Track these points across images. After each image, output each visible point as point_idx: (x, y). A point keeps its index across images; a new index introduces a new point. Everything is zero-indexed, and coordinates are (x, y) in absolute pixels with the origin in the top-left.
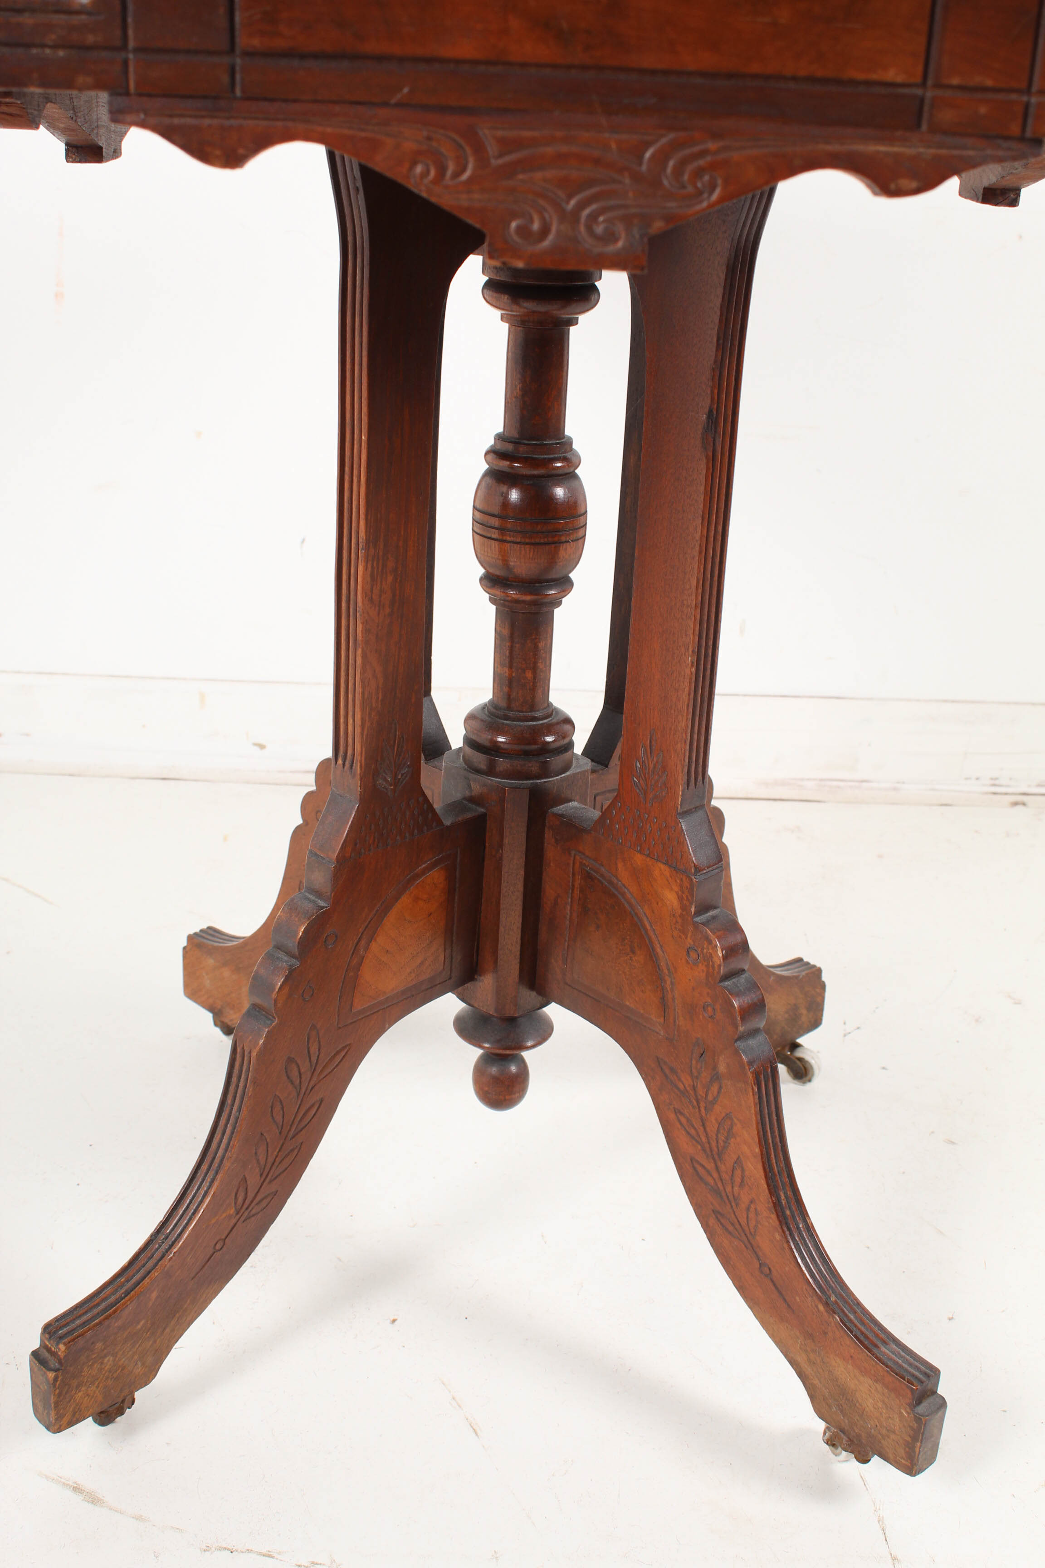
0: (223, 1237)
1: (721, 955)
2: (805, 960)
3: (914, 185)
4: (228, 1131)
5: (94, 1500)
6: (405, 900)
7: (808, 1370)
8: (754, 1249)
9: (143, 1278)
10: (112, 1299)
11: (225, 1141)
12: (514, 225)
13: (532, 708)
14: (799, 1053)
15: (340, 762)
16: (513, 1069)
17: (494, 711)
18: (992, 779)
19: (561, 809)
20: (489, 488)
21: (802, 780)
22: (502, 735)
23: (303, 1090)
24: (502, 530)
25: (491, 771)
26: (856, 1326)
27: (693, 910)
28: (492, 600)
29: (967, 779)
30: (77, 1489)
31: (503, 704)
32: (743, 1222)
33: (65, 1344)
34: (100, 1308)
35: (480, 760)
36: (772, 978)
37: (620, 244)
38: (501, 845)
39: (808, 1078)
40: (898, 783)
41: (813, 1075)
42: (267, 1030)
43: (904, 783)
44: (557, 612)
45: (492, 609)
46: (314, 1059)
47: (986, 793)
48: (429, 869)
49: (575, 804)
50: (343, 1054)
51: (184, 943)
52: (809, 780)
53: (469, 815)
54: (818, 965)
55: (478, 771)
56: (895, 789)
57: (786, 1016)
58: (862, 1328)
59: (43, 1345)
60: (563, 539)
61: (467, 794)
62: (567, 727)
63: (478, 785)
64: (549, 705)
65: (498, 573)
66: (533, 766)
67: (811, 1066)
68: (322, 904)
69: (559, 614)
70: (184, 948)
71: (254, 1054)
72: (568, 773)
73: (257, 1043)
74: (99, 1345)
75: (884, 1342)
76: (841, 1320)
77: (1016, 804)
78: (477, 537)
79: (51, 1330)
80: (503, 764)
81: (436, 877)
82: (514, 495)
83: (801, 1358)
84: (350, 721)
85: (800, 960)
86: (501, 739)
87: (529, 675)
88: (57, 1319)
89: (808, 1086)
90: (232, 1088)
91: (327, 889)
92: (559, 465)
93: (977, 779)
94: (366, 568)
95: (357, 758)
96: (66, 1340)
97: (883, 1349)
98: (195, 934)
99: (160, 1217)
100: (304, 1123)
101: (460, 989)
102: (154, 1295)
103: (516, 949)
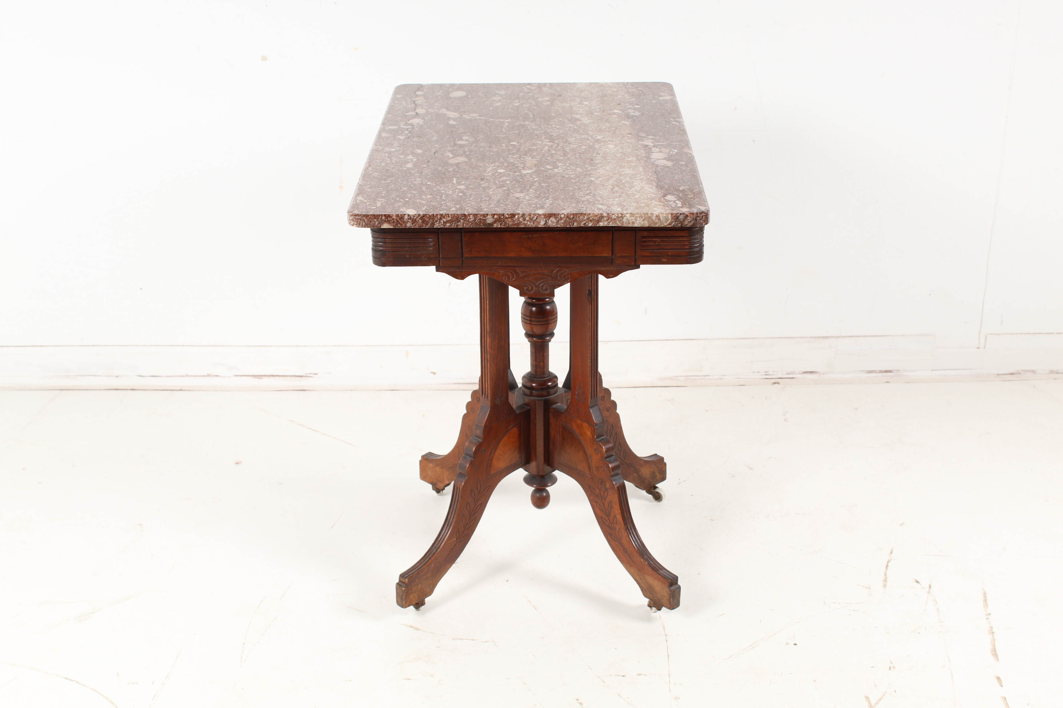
0: (452, 547)
1: (604, 450)
2: (658, 454)
3: (612, 276)
4: (453, 513)
5: (417, 629)
6: (505, 438)
7: (640, 581)
8: (621, 544)
9: (429, 560)
10: (420, 567)
11: (452, 516)
12: (525, 288)
13: (544, 374)
14: (657, 490)
15: (484, 396)
16: (544, 494)
17: (531, 375)
18: (765, 372)
19: (554, 406)
20: (525, 307)
21: (678, 376)
22: (534, 383)
23: (476, 500)
24: (530, 321)
25: (531, 395)
26: (652, 565)
27: (595, 437)
28: (529, 341)
29: (753, 373)
30: (411, 627)
31: (534, 373)
32: (618, 536)
33: (407, 579)
34: (416, 569)
35: (527, 391)
36: (642, 462)
37: (549, 291)
38: (535, 418)
39: (661, 500)
40: (722, 376)
41: (662, 498)
42: (464, 480)
43: (725, 376)
44: (550, 343)
45: (529, 343)
46: (479, 490)
47: (763, 379)
48: (512, 428)
49: (559, 404)
50: (488, 488)
51: (420, 459)
52: (681, 376)
53: (525, 410)
54: (662, 456)
55: (527, 395)
56: (721, 379)
57: (650, 476)
58: (655, 566)
59: (400, 580)
60: (550, 322)
61: (524, 402)
62: (555, 379)
63: (527, 399)
64: (549, 372)
65: (530, 333)
66: (545, 393)
67: (661, 495)
68: (480, 440)
69: (550, 344)
70: (420, 461)
71: (461, 488)
72: (556, 394)
73: (462, 485)
74: (417, 580)
75: (661, 569)
76: (648, 564)
77: (775, 383)
78: (523, 323)
79: (402, 576)
80: (535, 392)
81: (515, 430)
82: (534, 309)
83: (638, 578)
84: (486, 384)
85: (656, 455)
86: (534, 385)
87: (542, 364)
88: (404, 573)
89: (661, 503)
90: (454, 500)
91: (482, 436)
92: (547, 300)
93: (758, 372)
94: (489, 340)
95: (489, 395)
96: (407, 578)
97: (661, 571)
98: (424, 455)
99: (433, 542)
100: (476, 511)
101: (525, 467)
102: (432, 565)
103: (543, 452)
